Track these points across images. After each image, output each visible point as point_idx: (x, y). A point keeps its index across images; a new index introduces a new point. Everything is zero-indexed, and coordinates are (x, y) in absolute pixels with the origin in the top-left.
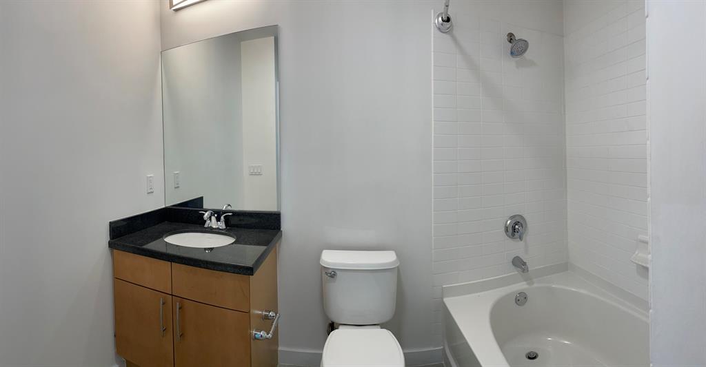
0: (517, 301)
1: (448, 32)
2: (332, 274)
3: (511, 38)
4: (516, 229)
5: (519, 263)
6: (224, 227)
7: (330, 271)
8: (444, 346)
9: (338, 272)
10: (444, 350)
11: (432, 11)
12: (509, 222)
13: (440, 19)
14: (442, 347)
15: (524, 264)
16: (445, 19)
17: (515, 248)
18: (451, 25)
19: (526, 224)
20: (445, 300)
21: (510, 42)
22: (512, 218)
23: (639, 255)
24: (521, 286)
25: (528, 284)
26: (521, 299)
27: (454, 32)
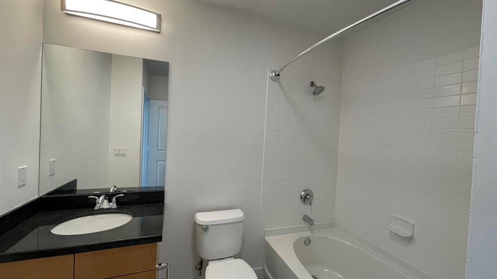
0: (305, 243)
1: (278, 81)
2: (206, 228)
3: (312, 84)
4: (306, 198)
5: (307, 219)
6: (115, 206)
7: (204, 227)
8: (263, 266)
9: (210, 227)
10: (263, 269)
11: (269, 69)
12: (303, 193)
13: (274, 74)
14: (261, 268)
15: (312, 220)
16: (277, 74)
17: (305, 209)
18: (279, 78)
19: (313, 195)
20: (266, 238)
21: (311, 86)
22: (305, 191)
23: (394, 226)
24: (307, 234)
25: (311, 233)
26: (307, 242)
27: (280, 81)
